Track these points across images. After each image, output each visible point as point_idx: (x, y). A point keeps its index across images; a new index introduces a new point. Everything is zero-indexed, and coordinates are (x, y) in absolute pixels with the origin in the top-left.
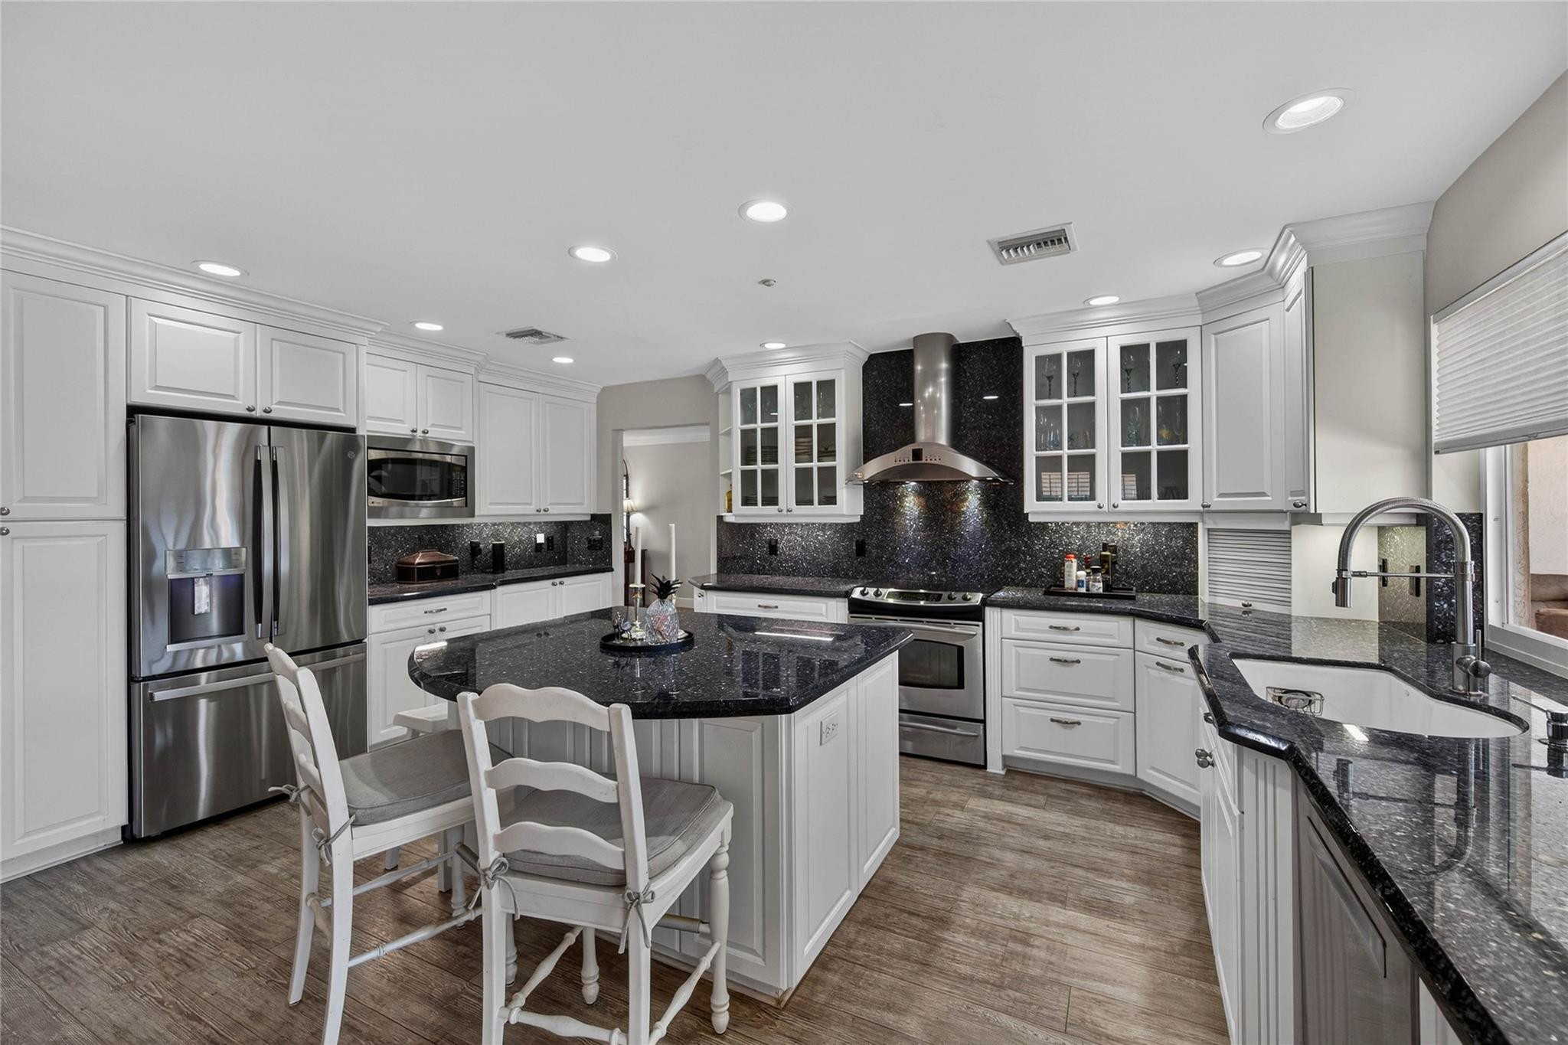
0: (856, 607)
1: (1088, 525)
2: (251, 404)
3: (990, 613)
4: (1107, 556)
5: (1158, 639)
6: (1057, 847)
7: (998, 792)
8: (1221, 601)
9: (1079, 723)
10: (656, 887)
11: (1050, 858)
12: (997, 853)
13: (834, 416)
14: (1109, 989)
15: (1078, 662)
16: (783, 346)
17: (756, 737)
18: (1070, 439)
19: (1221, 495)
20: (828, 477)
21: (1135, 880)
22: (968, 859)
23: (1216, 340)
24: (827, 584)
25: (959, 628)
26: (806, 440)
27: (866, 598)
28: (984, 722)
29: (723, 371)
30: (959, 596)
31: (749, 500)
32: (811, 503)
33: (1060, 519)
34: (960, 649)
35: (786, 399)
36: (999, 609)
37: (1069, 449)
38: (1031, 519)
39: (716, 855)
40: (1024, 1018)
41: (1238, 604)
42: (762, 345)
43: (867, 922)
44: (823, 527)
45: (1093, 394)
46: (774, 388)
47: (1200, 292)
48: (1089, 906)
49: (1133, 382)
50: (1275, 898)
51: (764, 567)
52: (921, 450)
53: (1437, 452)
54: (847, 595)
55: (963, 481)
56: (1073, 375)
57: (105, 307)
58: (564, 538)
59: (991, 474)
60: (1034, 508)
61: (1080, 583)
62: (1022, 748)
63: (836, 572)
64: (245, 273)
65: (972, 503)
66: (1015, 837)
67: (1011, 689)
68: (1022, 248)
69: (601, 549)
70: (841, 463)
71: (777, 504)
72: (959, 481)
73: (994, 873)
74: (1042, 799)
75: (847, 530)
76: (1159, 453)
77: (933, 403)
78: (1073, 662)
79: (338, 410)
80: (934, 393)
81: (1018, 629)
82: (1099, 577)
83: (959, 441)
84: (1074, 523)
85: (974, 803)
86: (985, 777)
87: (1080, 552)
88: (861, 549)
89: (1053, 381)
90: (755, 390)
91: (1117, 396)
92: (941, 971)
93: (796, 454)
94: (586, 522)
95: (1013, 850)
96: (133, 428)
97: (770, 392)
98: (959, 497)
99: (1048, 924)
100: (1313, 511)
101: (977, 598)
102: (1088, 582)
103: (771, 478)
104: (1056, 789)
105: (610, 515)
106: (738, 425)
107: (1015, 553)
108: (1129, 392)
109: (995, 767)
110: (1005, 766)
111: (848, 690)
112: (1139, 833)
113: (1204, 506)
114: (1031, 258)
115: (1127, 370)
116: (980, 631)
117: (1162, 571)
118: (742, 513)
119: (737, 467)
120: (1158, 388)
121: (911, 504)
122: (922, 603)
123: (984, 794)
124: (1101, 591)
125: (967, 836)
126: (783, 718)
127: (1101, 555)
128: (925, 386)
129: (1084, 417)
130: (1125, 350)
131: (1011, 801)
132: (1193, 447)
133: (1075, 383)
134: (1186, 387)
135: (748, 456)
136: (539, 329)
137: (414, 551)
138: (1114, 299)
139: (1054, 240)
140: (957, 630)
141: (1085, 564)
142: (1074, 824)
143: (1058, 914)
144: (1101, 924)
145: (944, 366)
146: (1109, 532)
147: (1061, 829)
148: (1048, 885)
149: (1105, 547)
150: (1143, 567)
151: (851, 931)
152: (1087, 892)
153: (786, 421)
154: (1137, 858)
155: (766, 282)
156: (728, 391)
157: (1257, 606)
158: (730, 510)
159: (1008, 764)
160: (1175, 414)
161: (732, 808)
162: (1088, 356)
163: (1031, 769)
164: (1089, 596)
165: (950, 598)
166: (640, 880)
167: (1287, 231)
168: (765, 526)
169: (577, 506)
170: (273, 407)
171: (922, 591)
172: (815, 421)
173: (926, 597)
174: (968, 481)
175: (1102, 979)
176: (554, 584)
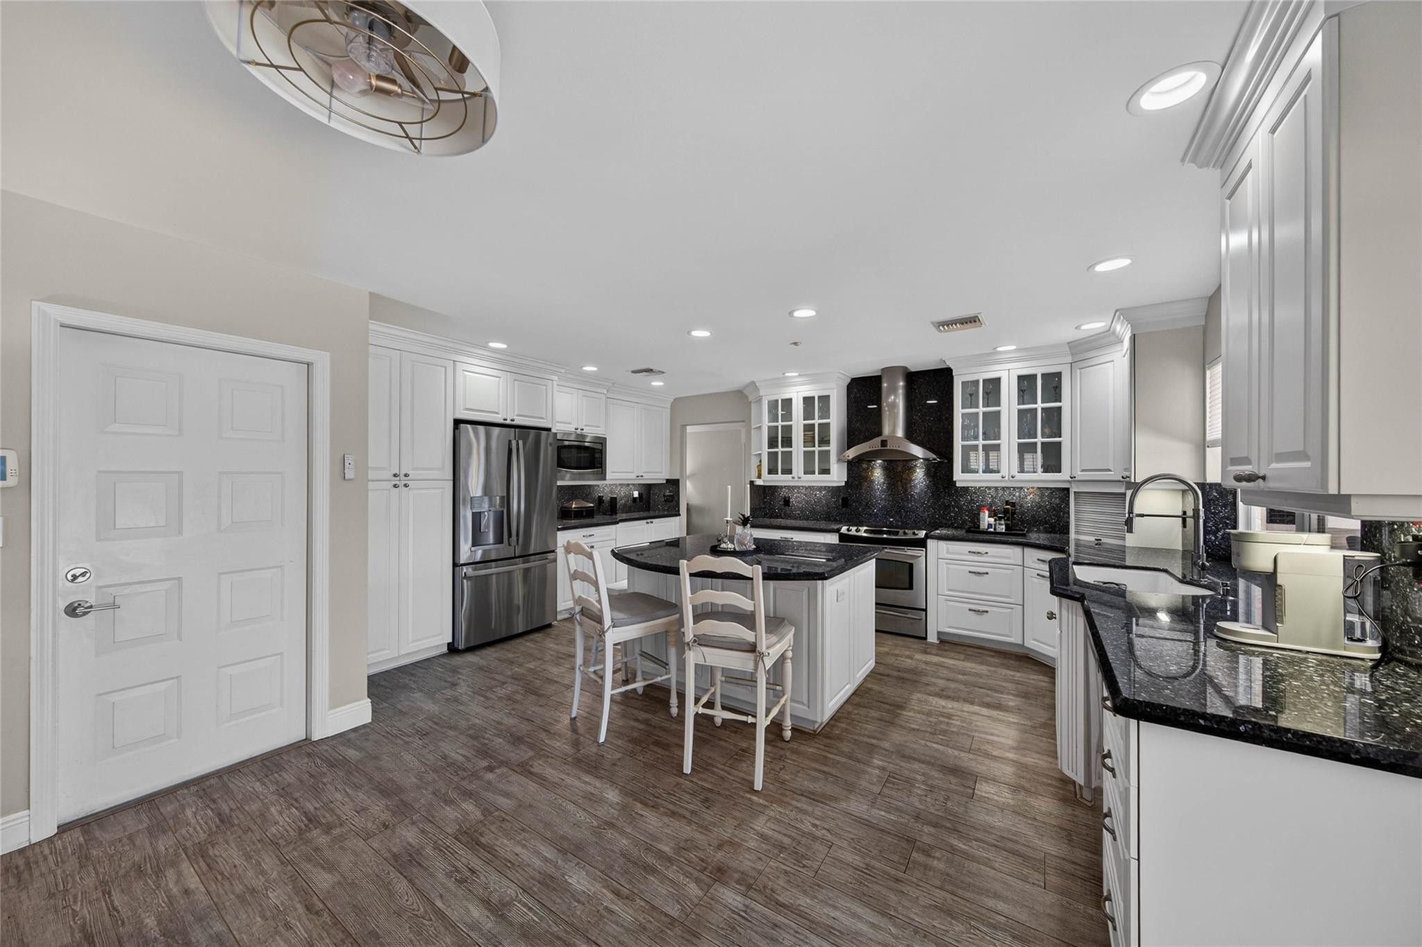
0: (843, 538)
1: (996, 488)
2: (505, 417)
3: (930, 543)
4: (1008, 508)
5: (1038, 560)
6: (970, 679)
7: (934, 652)
8: (1082, 537)
9: (987, 612)
10: (770, 651)
11: (965, 683)
12: (934, 680)
13: (829, 418)
14: (995, 739)
15: (987, 573)
16: (797, 374)
17: (805, 593)
18: (984, 433)
19: (1083, 471)
20: (825, 456)
21: (1017, 696)
22: (915, 681)
23: (1080, 372)
24: (823, 525)
25: (911, 552)
26: (810, 433)
27: (850, 533)
28: (925, 610)
29: (756, 389)
30: (910, 532)
31: (772, 471)
32: (813, 473)
33: (978, 485)
34: (911, 565)
35: (798, 408)
36: (936, 541)
37: (983, 440)
38: (958, 485)
39: (786, 650)
40: (947, 746)
41: (1092, 539)
42: (784, 374)
43: (858, 705)
44: (820, 489)
45: (999, 406)
46: (790, 400)
47: (1071, 342)
48: (988, 706)
49: (1026, 397)
50: (1076, 672)
51: (781, 514)
52: (886, 441)
53: (1208, 447)
54: (838, 531)
55: (913, 460)
56: (986, 393)
57: (445, 367)
58: (649, 494)
59: (932, 456)
60: (960, 478)
61: (990, 526)
62: (950, 627)
63: (828, 518)
64: (509, 346)
65: (919, 475)
66: (944, 672)
67: (944, 590)
68: (952, 325)
69: (672, 501)
70: (833, 448)
71: (791, 474)
72: (910, 460)
73: (932, 689)
74: (962, 657)
75: (835, 491)
76: (1043, 443)
77: (894, 406)
78: (984, 573)
79: (542, 418)
80: (895, 399)
81: (948, 552)
82: (1003, 522)
83: (911, 435)
84: (986, 487)
85: (918, 656)
86: (926, 644)
87: (991, 506)
88: (845, 502)
89: (973, 397)
90: (777, 401)
91: (1016, 407)
92: (901, 726)
93: (804, 442)
94: (663, 484)
95: (942, 679)
96: (457, 431)
97: (788, 403)
98: (911, 470)
99: (963, 711)
100: (1133, 481)
101: (922, 534)
102: (995, 525)
103: (788, 457)
104: (969, 651)
105: (678, 480)
106: (766, 423)
107: (947, 507)
108: (1023, 404)
109: (932, 638)
110: (939, 639)
111: (849, 576)
112: (1023, 675)
113: (1071, 478)
114: (958, 329)
115: (1022, 390)
116: (924, 553)
117: (1045, 518)
118: (766, 480)
119: (765, 450)
120: (1042, 403)
121: (878, 475)
122: (885, 536)
123: (925, 652)
124: (1004, 531)
125: (913, 671)
126: (820, 582)
127: (1004, 509)
128: (888, 396)
129: (993, 421)
130: (1021, 378)
131: (941, 656)
132: (1065, 440)
133: (988, 399)
134: (1060, 402)
135: (772, 443)
136: (651, 368)
137: (570, 500)
138: (1013, 347)
139: (972, 320)
140: (909, 553)
141: (993, 514)
142: (983, 669)
143: (967, 707)
144: (994, 713)
145: (901, 384)
146: (1010, 494)
147: (974, 671)
148: (963, 695)
149: (1007, 503)
150: (1033, 516)
151: (849, 707)
152: (987, 700)
153: (798, 422)
154: (1019, 686)
155: (795, 344)
156: (759, 401)
157: (1104, 540)
158: (759, 477)
159: (941, 637)
160: (1053, 419)
161: (793, 630)
162: (997, 381)
163: (956, 640)
164: (995, 533)
165: (905, 533)
166: (762, 647)
167: (1117, 313)
168: (781, 487)
169: (658, 474)
170: (515, 418)
171: (885, 529)
172: (817, 422)
173: (888, 533)
174: (916, 460)
175: (992, 734)
176: (647, 523)
